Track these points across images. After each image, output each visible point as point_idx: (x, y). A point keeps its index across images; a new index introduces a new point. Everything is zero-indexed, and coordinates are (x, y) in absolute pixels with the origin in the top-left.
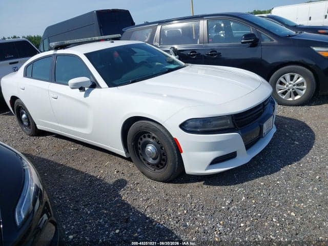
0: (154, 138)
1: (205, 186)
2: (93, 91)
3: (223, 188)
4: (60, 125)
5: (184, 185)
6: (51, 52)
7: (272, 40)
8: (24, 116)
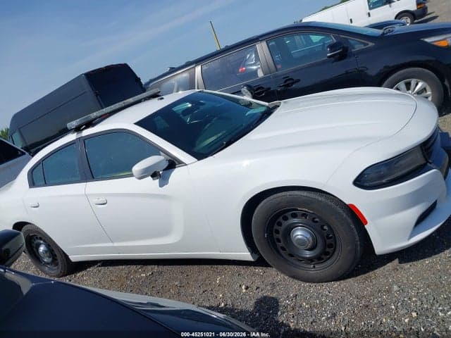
0: (304, 215)
1: (407, 266)
2: (173, 174)
3: (435, 258)
4: (116, 244)
5: (371, 273)
6: (71, 137)
7: (365, 44)
8: (42, 249)
